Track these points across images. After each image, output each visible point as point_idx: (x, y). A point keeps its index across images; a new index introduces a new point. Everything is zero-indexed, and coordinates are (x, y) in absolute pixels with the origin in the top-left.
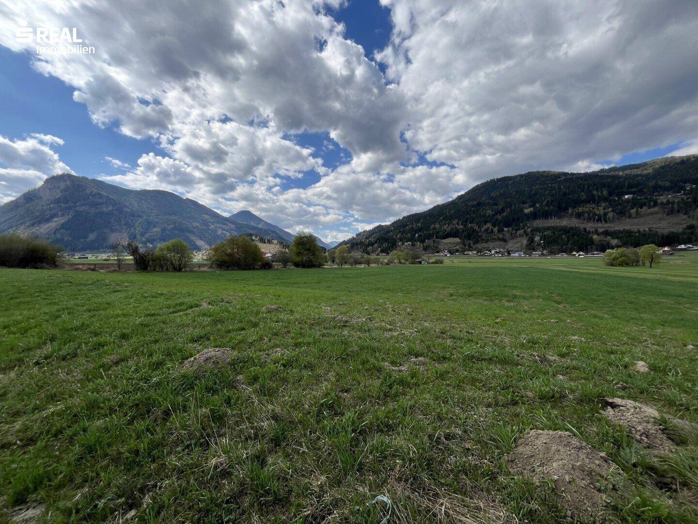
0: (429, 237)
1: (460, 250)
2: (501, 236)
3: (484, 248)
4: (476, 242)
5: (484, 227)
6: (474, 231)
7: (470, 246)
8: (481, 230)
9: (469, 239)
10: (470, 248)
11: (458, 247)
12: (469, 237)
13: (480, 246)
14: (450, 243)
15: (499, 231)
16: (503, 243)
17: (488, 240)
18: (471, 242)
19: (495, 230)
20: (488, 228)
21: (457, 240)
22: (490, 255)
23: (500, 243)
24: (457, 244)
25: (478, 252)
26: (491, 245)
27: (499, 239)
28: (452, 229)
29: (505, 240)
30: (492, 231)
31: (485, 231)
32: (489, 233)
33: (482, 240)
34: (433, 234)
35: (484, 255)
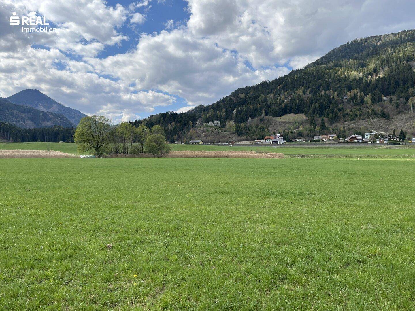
0: (254, 113)
1: (305, 133)
2: (378, 109)
3: (349, 130)
4: (334, 120)
5: (349, 94)
6: (330, 101)
7: (323, 127)
8: (342, 99)
9: (321, 114)
10: (324, 131)
11: (301, 129)
12: (321, 111)
13: (341, 126)
14: (289, 123)
15: (374, 101)
16: (384, 121)
17: (356, 116)
18: (326, 119)
19: (368, 99)
20: (355, 95)
21: (302, 117)
22: (363, 142)
23: (377, 120)
24: (302, 123)
25: (339, 137)
26: (362, 124)
27: (375, 114)
28: (293, 100)
29: (385, 116)
30: (362, 101)
31: (349, 100)
32: (357, 104)
33: (345, 115)
34: (261, 109)
35: (351, 142)
